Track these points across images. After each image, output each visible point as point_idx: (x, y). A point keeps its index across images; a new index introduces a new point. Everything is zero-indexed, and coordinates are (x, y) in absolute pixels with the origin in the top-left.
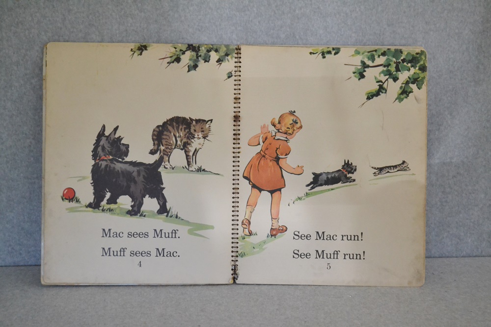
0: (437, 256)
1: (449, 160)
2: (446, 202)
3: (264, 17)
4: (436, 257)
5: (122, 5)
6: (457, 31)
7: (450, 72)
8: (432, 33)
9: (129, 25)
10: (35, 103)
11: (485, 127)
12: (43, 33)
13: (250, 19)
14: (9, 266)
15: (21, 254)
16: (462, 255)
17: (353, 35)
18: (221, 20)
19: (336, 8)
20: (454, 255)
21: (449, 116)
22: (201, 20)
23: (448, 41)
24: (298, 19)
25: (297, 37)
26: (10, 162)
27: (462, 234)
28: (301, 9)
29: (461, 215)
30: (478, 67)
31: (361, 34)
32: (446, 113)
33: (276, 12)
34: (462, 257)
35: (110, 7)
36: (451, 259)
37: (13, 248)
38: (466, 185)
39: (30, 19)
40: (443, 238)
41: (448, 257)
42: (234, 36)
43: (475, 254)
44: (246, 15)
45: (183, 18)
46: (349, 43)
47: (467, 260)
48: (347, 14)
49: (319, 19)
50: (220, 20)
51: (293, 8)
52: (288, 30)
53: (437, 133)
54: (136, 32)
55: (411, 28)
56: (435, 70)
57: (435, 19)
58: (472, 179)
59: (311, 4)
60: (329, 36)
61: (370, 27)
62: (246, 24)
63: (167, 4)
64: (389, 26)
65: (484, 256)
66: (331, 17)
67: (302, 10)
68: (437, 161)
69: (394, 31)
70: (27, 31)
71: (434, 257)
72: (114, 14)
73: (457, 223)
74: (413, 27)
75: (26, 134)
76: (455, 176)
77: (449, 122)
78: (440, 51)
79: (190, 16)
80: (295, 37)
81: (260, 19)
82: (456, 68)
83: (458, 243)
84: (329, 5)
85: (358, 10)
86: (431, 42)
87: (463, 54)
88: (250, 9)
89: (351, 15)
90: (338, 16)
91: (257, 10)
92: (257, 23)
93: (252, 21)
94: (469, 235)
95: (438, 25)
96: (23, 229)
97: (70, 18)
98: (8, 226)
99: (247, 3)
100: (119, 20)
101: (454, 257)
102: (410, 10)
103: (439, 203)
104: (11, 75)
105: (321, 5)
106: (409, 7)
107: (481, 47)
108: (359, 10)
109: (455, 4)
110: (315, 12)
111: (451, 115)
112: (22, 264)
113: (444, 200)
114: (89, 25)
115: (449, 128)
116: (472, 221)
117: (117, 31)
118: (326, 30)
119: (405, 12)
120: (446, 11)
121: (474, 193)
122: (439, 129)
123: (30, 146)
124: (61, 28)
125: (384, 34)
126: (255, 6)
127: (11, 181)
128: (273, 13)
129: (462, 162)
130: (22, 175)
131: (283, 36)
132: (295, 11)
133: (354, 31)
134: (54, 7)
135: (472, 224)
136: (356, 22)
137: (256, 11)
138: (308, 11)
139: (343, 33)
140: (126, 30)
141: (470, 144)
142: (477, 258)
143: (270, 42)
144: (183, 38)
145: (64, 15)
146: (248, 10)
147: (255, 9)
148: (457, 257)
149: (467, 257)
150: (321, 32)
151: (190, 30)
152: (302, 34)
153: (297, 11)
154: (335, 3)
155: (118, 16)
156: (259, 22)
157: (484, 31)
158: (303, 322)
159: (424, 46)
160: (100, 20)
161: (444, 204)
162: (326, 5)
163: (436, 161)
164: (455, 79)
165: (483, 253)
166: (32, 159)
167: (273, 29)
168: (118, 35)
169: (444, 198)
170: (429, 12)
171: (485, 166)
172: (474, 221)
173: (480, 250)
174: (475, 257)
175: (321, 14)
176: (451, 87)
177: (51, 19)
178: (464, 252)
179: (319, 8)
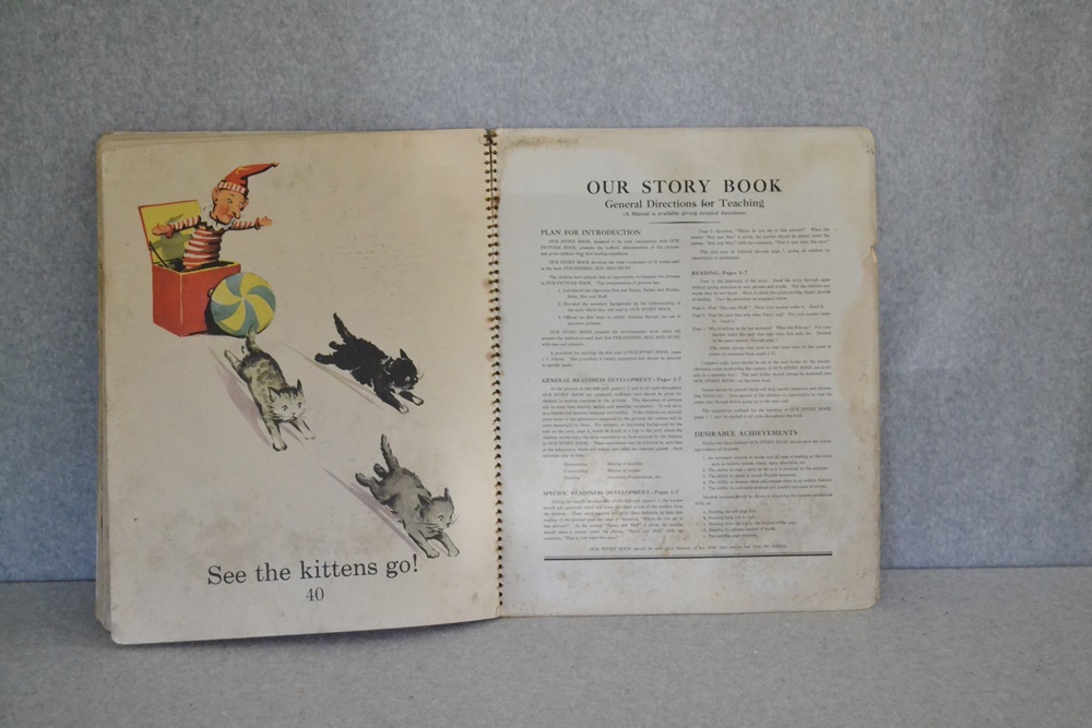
0: (918, 565)
1: (937, 366)
2: (934, 452)
4: (914, 568)
5: (264, 49)
6: (949, 99)
7: (937, 184)
8: (896, 103)
9: (278, 89)
10: (88, 249)
11: (1011, 297)
12: (104, 106)
13: (524, 76)
14: (35, 581)
15: (57, 556)
16: (969, 564)
17: (735, 108)
18: (464, 79)
19: (699, 53)
20: (952, 563)
21: (935, 273)
22: (423, 78)
23: (932, 119)
25: (620, 112)
26: (38, 368)
27: (969, 520)
28: (626, 55)
29: (965, 481)
30: (994, 174)
31: (751, 106)
32: (931, 268)
33: (576, 61)
34: (970, 567)
35: (239, 53)
36: (946, 571)
37: (42, 545)
38: (975, 418)
39: (78, 78)
40: (929, 527)
41: (939, 568)
42: (491, 112)
43: (996, 562)
44: (516, 67)
45: (387, 75)
47: (978, 573)
49: (663, 75)
50: (462, 79)
52: (601, 97)
53: (911, 309)
54: (291, 103)
55: (854, 94)
56: (906, 179)
57: (903, 76)
58: (987, 404)
60: (684, 111)
61: (770, 91)
62: (514, 87)
63: (355, 48)
64: (808, 89)
65: (1014, 566)
68: (913, 368)
70: (72, 103)
72: (246, 67)
73: (957, 495)
74: (857, 91)
75: (69, 311)
76: (950, 399)
77: (937, 286)
79: (402, 70)
81: (542, 75)
82: (949, 176)
83: (960, 539)
84: (685, 48)
85: (743, 56)
86: (897, 122)
87: (964, 146)
89: (730, 67)
90: (703, 69)
91: (538, 58)
92: (539, 85)
94: (983, 521)
95: (909, 88)
96: (62, 504)
97: (158, 75)
98: (31, 498)
99: (517, 44)
100: (257, 79)
101: (952, 568)
102: (851, 57)
103: (919, 455)
104: (40, 191)
106: (850, 50)
107: (1001, 132)
109: (944, 45)
110: (655, 61)
111: (940, 271)
112: (60, 577)
113: (928, 448)
114: (198, 89)
115: (936, 299)
116: (990, 491)
117: (254, 103)
119: (840, 61)
120: (925, 61)
121: (991, 434)
122: (916, 301)
123: (77, 335)
124: (141, 96)
125: (797, 106)
127: (38, 407)
128: (570, 65)
129: (967, 370)
130: (60, 394)
131: (590, 110)
132: (614, 59)
134: (126, 54)
135: (988, 499)
137: (535, 61)
138: (641, 60)
139: (713, 104)
140: (272, 99)
141: (981, 332)
142: (1000, 569)
144: (386, 116)
145: (146, 70)
146: (520, 58)
147: (533, 57)
148: (958, 568)
149: (980, 567)
150: (669, 101)
151: (403, 100)
153: (619, 60)
155: (255, 72)
156: (542, 83)
157: (1005, 98)
158: (623, 691)
160: (218, 79)
161: (929, 456)
162: (678, 47)
163: (909, 366)
164: (947, 198)
165: (1014, 561)
166: (81, 361)
167: (571, 97)
168: (255, 110)
169: (929, 444)
171: (1013, 378)
172: (994, 493)
173: (1006, 554)
174: (997, 567)
176: (938, 214)
177: (120, 77)
178: (974, 558)
179: (663, 53)
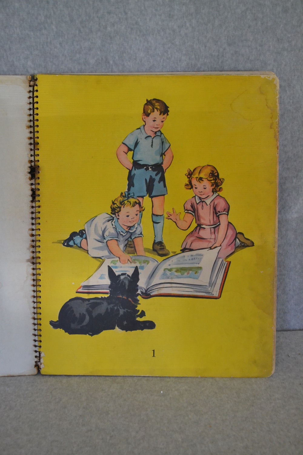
3: (66, 37)
24: (111, 38)
46: (179, 69)
48: (174, 31)
51: (104, 24)
59: (126, 19)
66: (153, 35)
67: (115, 27)
69: (236, 52)
71: (293, 330)
78: (296, 77)
80: (109, 62)
88: (46, 26)
93: (51, 42)
105: (139, 20)
108: (190, 25)
118: (148, 52)
126: (54, 23)
133: (184, 52)
136: (186, 41)
143: (77, 70)
152: (117, 58)
154: (157, 16)
159: (275, 70)
170: (282, 26)
175: (140, 32)
